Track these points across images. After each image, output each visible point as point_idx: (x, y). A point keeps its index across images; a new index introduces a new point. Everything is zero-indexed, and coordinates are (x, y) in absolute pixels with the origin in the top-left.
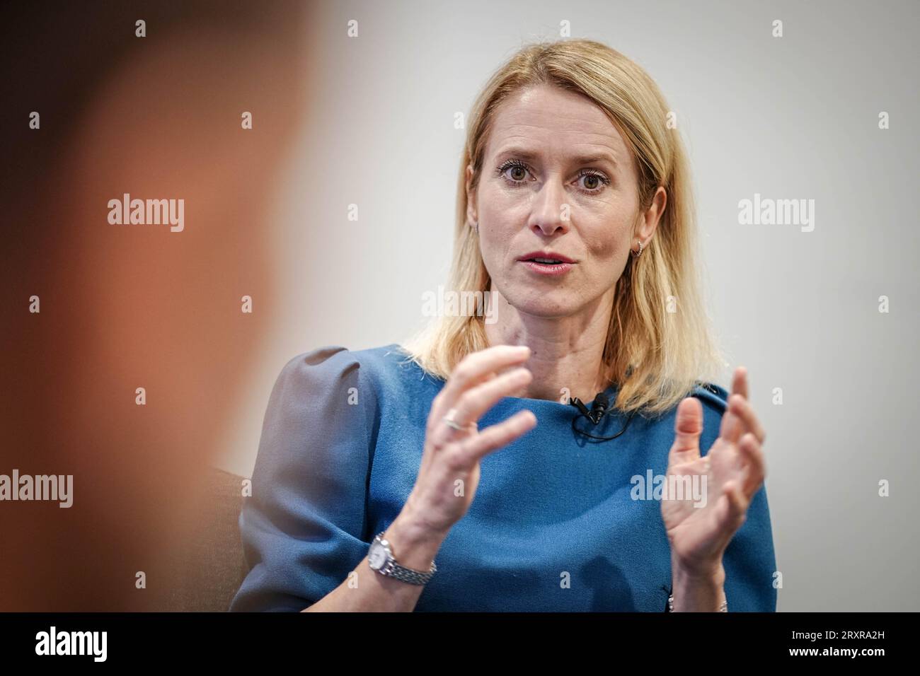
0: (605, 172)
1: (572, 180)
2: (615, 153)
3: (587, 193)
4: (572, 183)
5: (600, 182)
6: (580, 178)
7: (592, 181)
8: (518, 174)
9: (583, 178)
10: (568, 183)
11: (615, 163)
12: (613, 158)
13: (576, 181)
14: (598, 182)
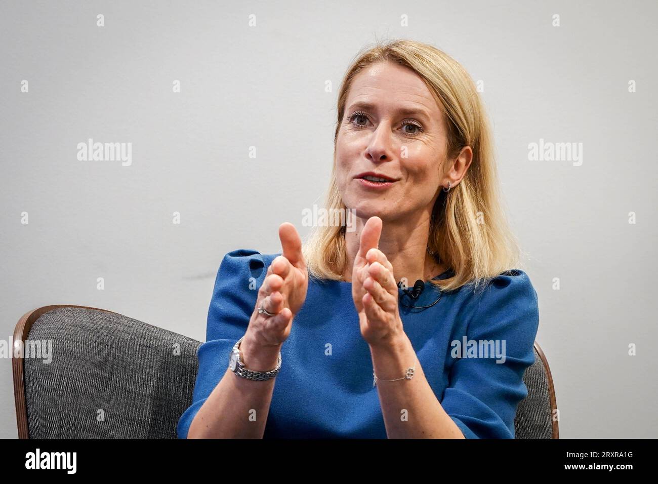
0: (420, 122)
1: (398, 127)
2: (429, 110)
3: (406, 135)
4: (397, 129)
5: (417, 130)
6: (403, 126)
7: (412, 128)
8: (361, 121)
9: (405, 127)
10: (395, 129)
11: (428, 117)
12: (428, 114)
13: (400, 128)
14: (415, 129)
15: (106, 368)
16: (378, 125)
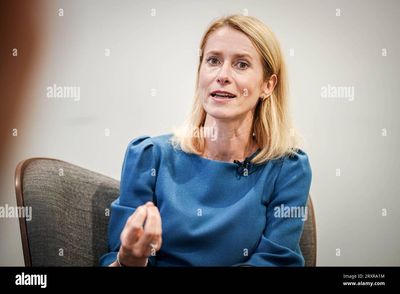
0: (248, 62)
1: (235, 64)
2: (252, 54)
3: (240, 69)
4: (235, 66)
5: (246, 66)
6: (238, 63)
7: (243, 65)
8: (214, 62)
9: (239, 64)
10: (233, 65)
11: (252, 58)
13: (236, 65)
14: (245, 66)
15: (66, 196)
16: (223, 63)
